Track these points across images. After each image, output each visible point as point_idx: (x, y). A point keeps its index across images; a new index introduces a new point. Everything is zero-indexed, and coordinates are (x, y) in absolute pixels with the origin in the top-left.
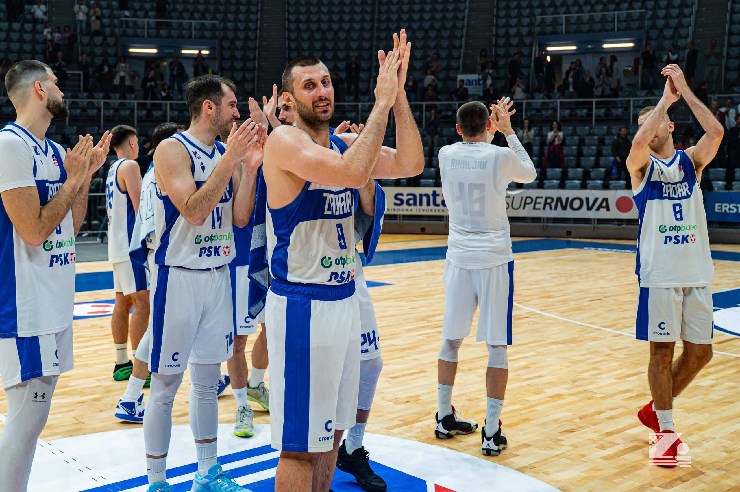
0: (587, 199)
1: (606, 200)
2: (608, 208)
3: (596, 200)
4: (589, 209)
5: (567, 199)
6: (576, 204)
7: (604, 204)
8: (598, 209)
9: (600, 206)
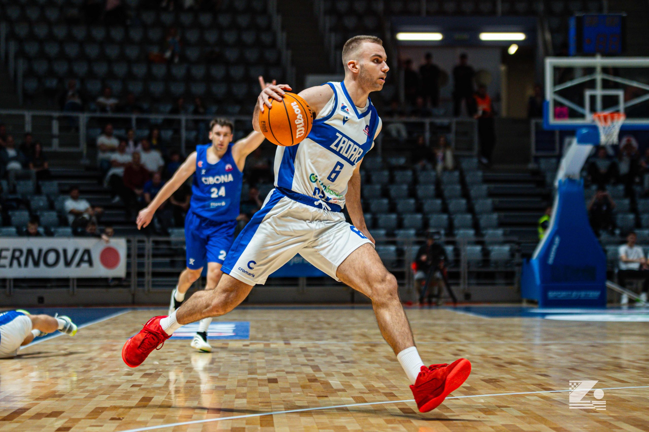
0: (65, 251)
1: (87, 252)
2: (90, 262)
3: (76, 251)
4: (68, 264)
5: (40, 251)
6: (51, 258)
7: (86, 258)
8: (78, 265)
9: (81, 260)
